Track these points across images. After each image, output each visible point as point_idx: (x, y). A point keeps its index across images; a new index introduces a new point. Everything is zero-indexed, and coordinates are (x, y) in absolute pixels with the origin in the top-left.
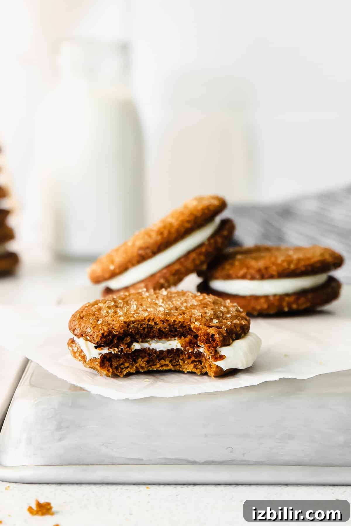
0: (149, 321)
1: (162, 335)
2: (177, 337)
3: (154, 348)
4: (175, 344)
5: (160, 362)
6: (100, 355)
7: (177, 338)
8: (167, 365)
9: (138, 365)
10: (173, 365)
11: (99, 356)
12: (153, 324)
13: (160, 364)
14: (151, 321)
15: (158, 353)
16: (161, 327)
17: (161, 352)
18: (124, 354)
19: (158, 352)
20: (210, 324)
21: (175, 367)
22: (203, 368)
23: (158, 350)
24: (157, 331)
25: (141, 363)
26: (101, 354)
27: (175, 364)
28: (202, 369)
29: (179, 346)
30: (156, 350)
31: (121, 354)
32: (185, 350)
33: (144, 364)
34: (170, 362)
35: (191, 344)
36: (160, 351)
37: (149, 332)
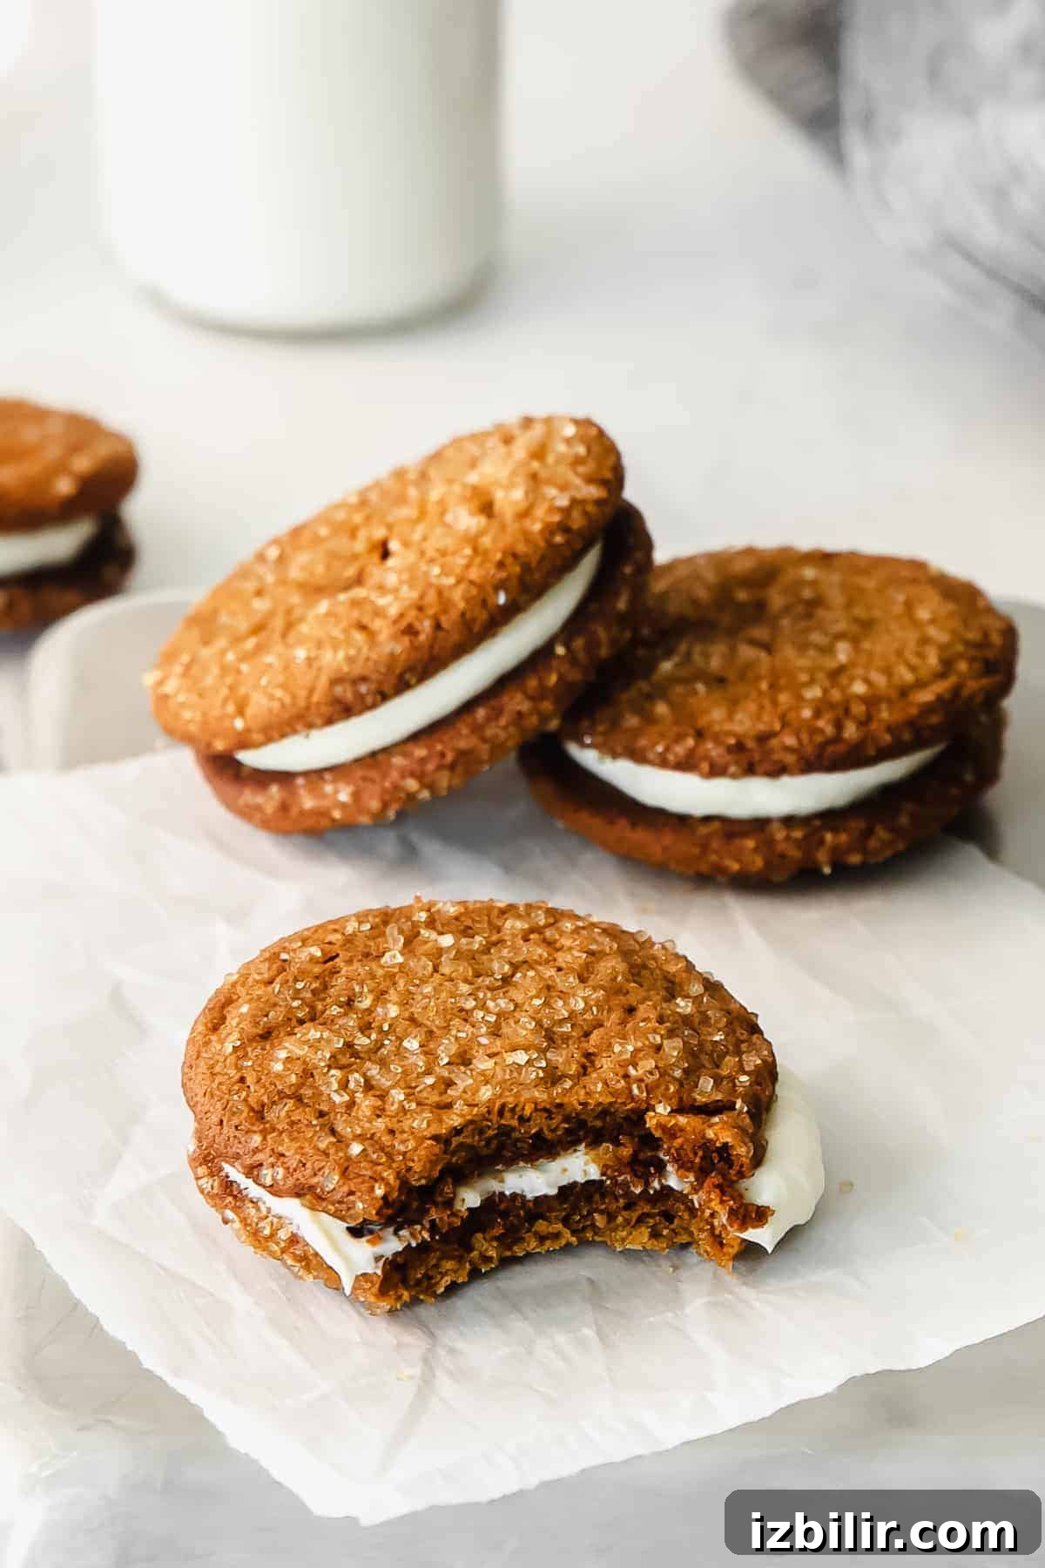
0: (501, 1113)
1: (542, 1149)
2: (584, 1145)
3: (519, 1192)
4: (579, 1166)
5: (533, 1230)
6: (381, 1263)
7: (582, 1147)
8: (557, 1236)
9: (475, 1254)
10: (574, 1233)
11: (377, 1267)
12: (515, 1123)
13: (536, 1233)
14: (507, 1115)
15: (531, 1204)
16: (541, 1130)
17: (541, 1200)
18: (442, 1235)
19: (530, 1201)
20: (695, 1100)
21: (582, 1235)
22: (676, 1234)
23: (530, 1196)
24: (525, 1142)
25: (486, 1246)
26: (384, 1259)
27: (581, 1225)
28: (674, 1235)
29: (594, 1173)
30: (523, 1197)
31: (432, 1237)
32: (615, 1183)
33: (493, 1247)
34: (566, 1221)
35: (636, 1168)
36: (537, 1198)
37: (501, 1147)
